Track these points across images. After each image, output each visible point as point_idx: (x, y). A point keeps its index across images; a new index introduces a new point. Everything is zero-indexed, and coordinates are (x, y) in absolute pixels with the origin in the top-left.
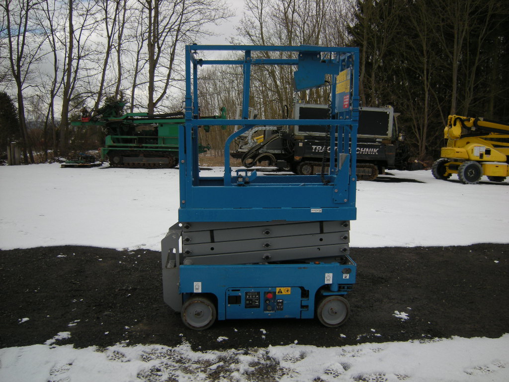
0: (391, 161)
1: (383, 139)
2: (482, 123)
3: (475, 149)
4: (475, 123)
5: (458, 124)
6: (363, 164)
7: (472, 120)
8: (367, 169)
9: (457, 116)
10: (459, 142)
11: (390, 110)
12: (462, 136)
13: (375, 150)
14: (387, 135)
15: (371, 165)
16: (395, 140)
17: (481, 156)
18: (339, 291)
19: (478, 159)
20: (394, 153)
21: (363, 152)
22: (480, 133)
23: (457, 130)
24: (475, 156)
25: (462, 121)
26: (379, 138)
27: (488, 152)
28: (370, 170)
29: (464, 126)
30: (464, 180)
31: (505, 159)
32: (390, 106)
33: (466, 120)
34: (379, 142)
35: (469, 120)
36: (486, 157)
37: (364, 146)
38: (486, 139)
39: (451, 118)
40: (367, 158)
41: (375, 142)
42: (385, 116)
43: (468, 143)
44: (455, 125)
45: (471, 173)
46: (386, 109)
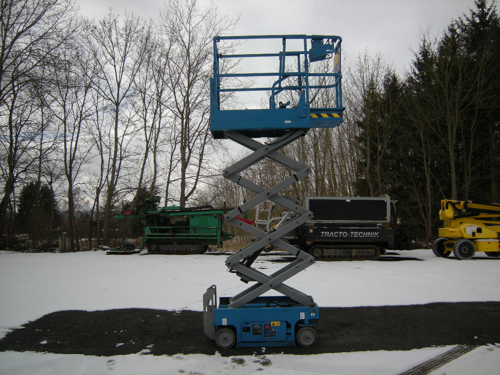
0: (391, 243)
1: (383, 224)
2: (471, 205)
3: (467, 228)
4: (465, 206)
5: (450, 207)
6: (366, 246)
7: (462, 203)
8: (370, 250)
9: (448, 201)
10: (454, 223)
11: (387, 199)
12: (455, 218)
13: (376, 234)
14: (386, 220)
15: (374, 246)
16: (393, 224)
17: (474, 234)
18: (309, 324)
19: (471, 237)
20: (394, 236)
21: (365, 235)
22: (472, 214)
23: (449, 213)
24: (468, 234)
25: (453, 205)
26: (380, 223)
27: (479, 230)
28: (373, 250)
29: (455, 209)
30: (459, 256)
31: (496, 236)
32: (387, 196)
33: (457, 203)
34: (380, 226)
35: (459, 203)
36: (478, 235)
37: (366, 231)
38: (477, 219)
39: (444, 202)
40: (369, 241)
41: (376, 226)
42: (384, 204)
43: (461, 223)
44: (447, 208)
45: (465, 250)
46: (384, 198)
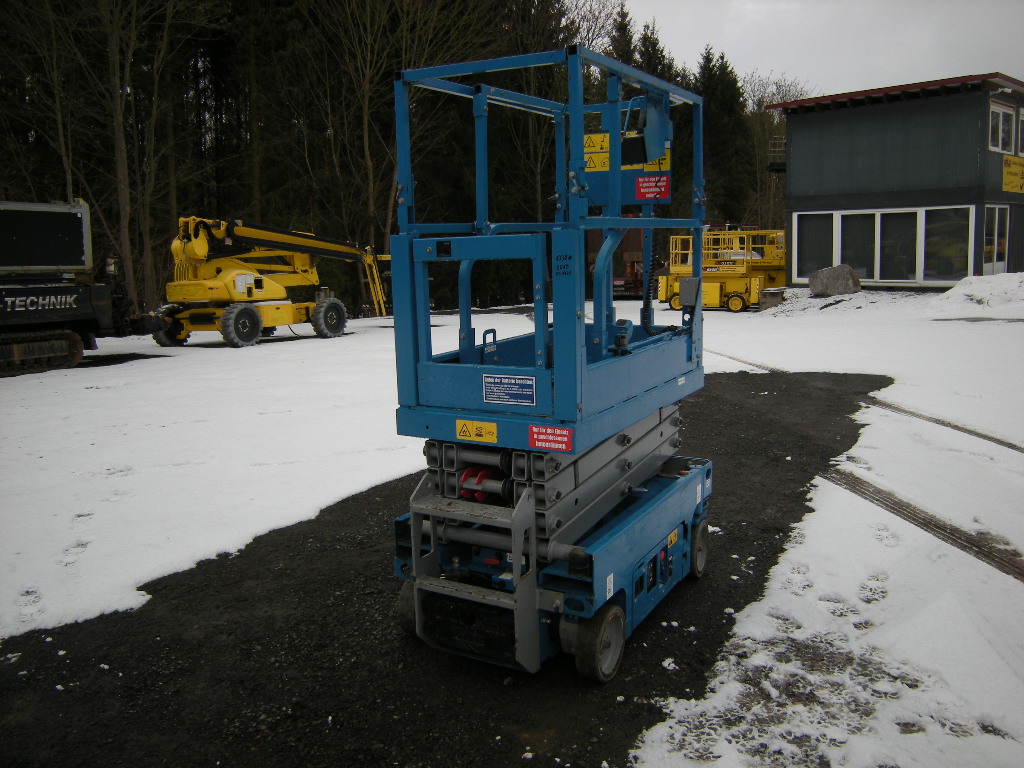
0: (106, 320)
1: (76, 274)
2: (241, 230)
3: (236, 279)
4: (229, 232)
5: (202, 234)
6: (48, 333)
7: (224, 224)
8: (57, 344)
9: (199, 219)
10: (205, 269)
11: (82, 209)
12: (210, 258)
13: (70, 299)
14: (83, 263)
15: (67, 331)
16: (100, 272)
17: (250, 291)
19: (245, 297)
20: (110, 302)
21: (43, 305)
22: (239, 249)
23: (200, 246)
24: (239, 294)
25: (207, 227)
26: (69, 272)
27: (259, 284)
28: (64, 343)
29: (211, 239)
30: (236, 340)
31: (283, 294)
32: (82, 201)
33: (213, 226)
34: (70, 280)
35: (218, 226)
36: (257, 294)
37: (45, 293)
38: (246, 260)
39: (187, 223)
40: (56, 319)
41: (60, 280)
42: (74, 221)
43: (219, 271)
44: (196, 236)
45: (244, 326)
46: (74, 207)
